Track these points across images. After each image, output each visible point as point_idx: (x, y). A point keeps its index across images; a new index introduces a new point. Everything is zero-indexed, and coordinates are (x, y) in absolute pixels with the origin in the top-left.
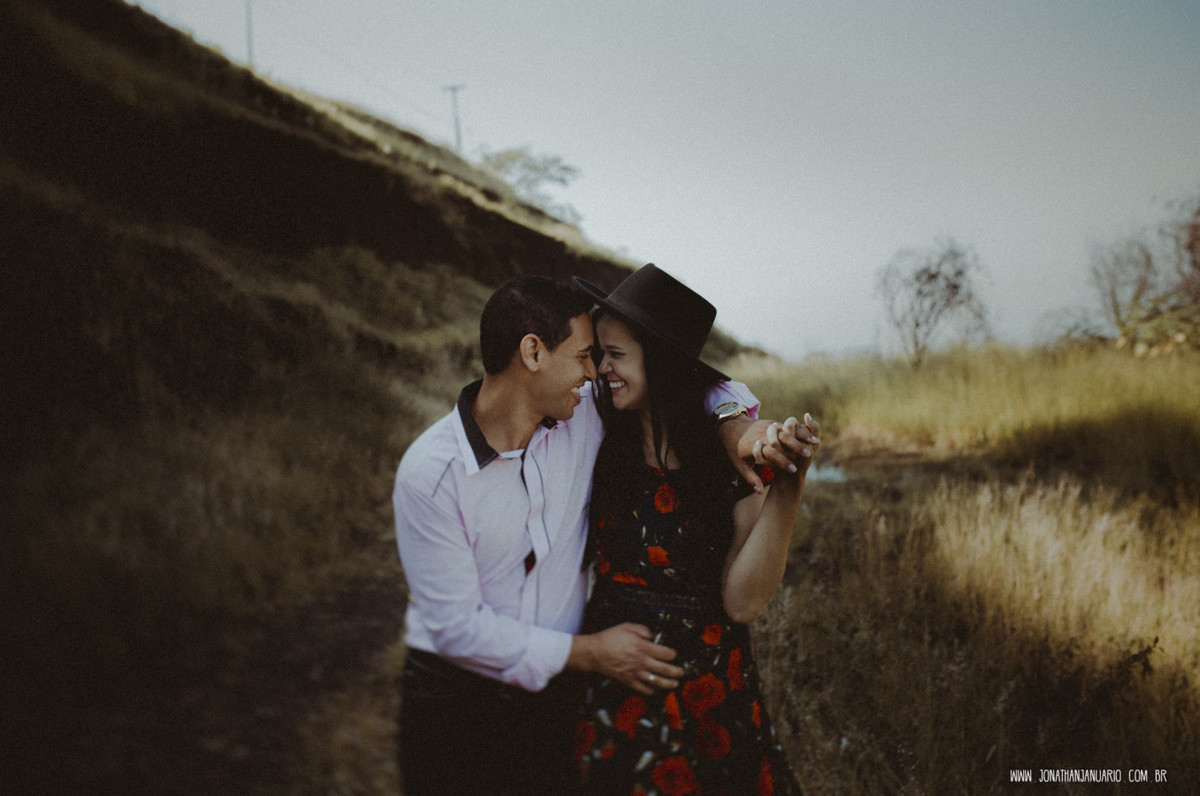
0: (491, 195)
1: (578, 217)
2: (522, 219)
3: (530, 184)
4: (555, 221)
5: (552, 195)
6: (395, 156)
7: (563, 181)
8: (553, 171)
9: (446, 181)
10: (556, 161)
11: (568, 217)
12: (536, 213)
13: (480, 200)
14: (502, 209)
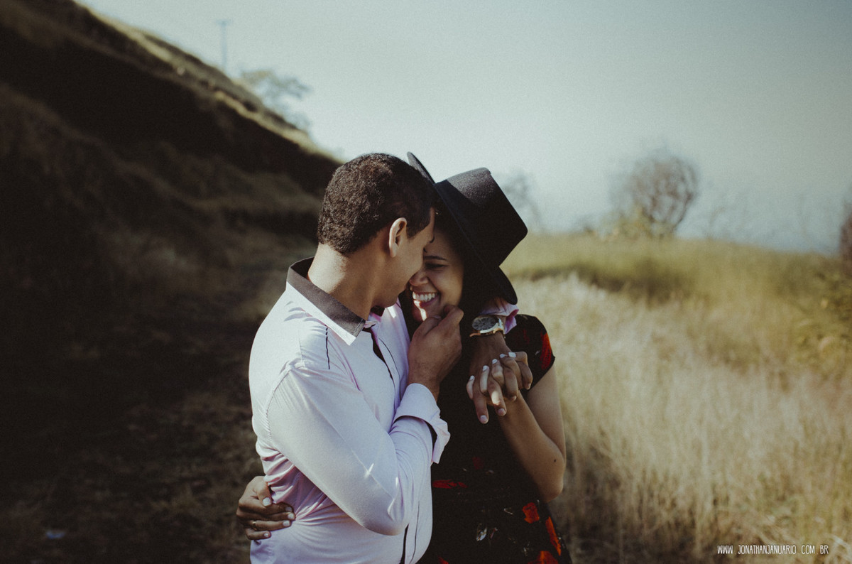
0: (250, 106)
1: (307, 123)
2: (270, 125)
3: (275, 96)
4: (293, 127)
5: (290, 107)
6: (187, 75)
7: (298, 96)
8: (293, 87)
9: (220, 96)
10: (294, 81)
11: (301, 125)
12: (279, 120)
13: (241, 110)
14: (257, 117)
